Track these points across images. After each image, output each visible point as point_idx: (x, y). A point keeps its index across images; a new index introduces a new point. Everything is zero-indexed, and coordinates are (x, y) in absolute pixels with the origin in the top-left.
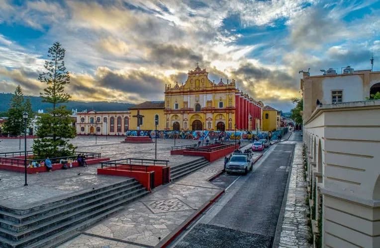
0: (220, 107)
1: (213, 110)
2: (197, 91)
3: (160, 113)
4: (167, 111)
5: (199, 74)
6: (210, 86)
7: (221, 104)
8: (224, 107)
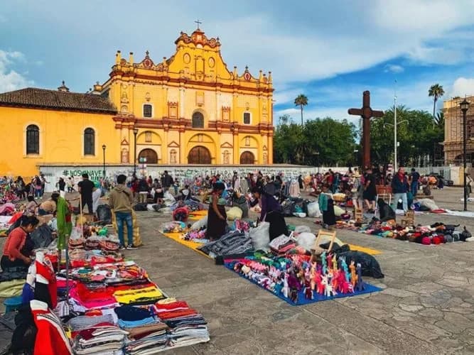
0: (245, 122)
1: (233, 128)
2: (199, 83)
3: (102, 125)
4: (123, 120)
5: (203, 45)
6: (228, 76)
7: (247, 117)
8: (253, 122)
